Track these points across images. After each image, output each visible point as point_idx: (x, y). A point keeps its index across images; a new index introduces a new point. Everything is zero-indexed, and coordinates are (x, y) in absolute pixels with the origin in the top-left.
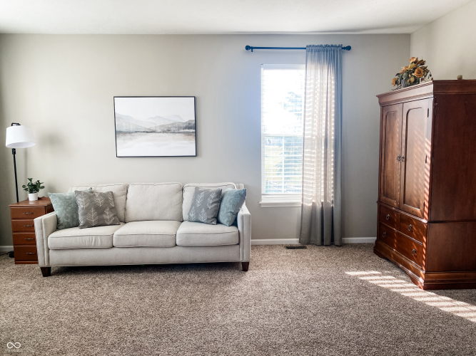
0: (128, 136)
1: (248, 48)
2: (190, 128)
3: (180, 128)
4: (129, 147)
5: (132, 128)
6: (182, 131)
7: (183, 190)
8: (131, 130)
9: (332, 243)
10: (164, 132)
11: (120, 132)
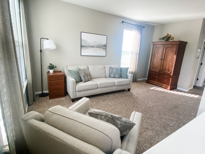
0: (85, 48)
1: (123, 22)
2: (105, 47)
3: (102, 46)
4: (85, 52)
5: (87, 45)
6: (102, 47)
7: (105, 67)
8: (87, 46)
9: (135, 81)
10: (97, 47)
11: (83, 46)
